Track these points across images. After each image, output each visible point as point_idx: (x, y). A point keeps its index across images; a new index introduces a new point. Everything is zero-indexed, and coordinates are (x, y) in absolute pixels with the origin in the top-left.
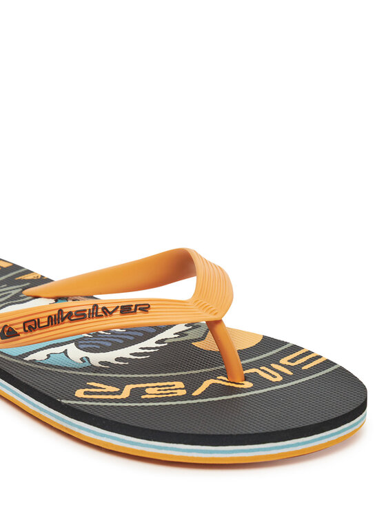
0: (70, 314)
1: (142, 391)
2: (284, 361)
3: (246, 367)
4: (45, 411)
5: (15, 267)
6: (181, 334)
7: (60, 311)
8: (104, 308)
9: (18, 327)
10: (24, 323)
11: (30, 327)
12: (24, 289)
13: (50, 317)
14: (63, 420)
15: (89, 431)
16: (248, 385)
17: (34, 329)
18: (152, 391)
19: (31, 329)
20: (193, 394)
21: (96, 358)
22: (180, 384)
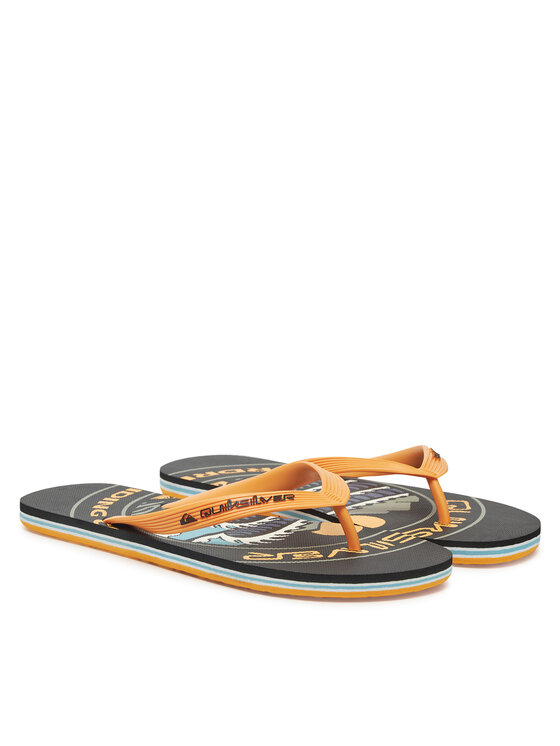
0: (236, 502)
1: (292, 556)
2: (385, 539)
3: (362, 542)
4: (221, 572)
5: (144, 492)
6: (301, 527)
7: (229, 501)
8: (262, 499)
9: (196, 515)
10: (201, 511)
11: (206, 514)
12: (162, 505)
13: (221, 506)
14: (237, 576)
15: (260, 580)
16: (364, 551)
17: (210, 515)
18: (298, 555)
19: (207, 515)
20: (330, 556)
21: (246, 541)
22: (316, 552)
